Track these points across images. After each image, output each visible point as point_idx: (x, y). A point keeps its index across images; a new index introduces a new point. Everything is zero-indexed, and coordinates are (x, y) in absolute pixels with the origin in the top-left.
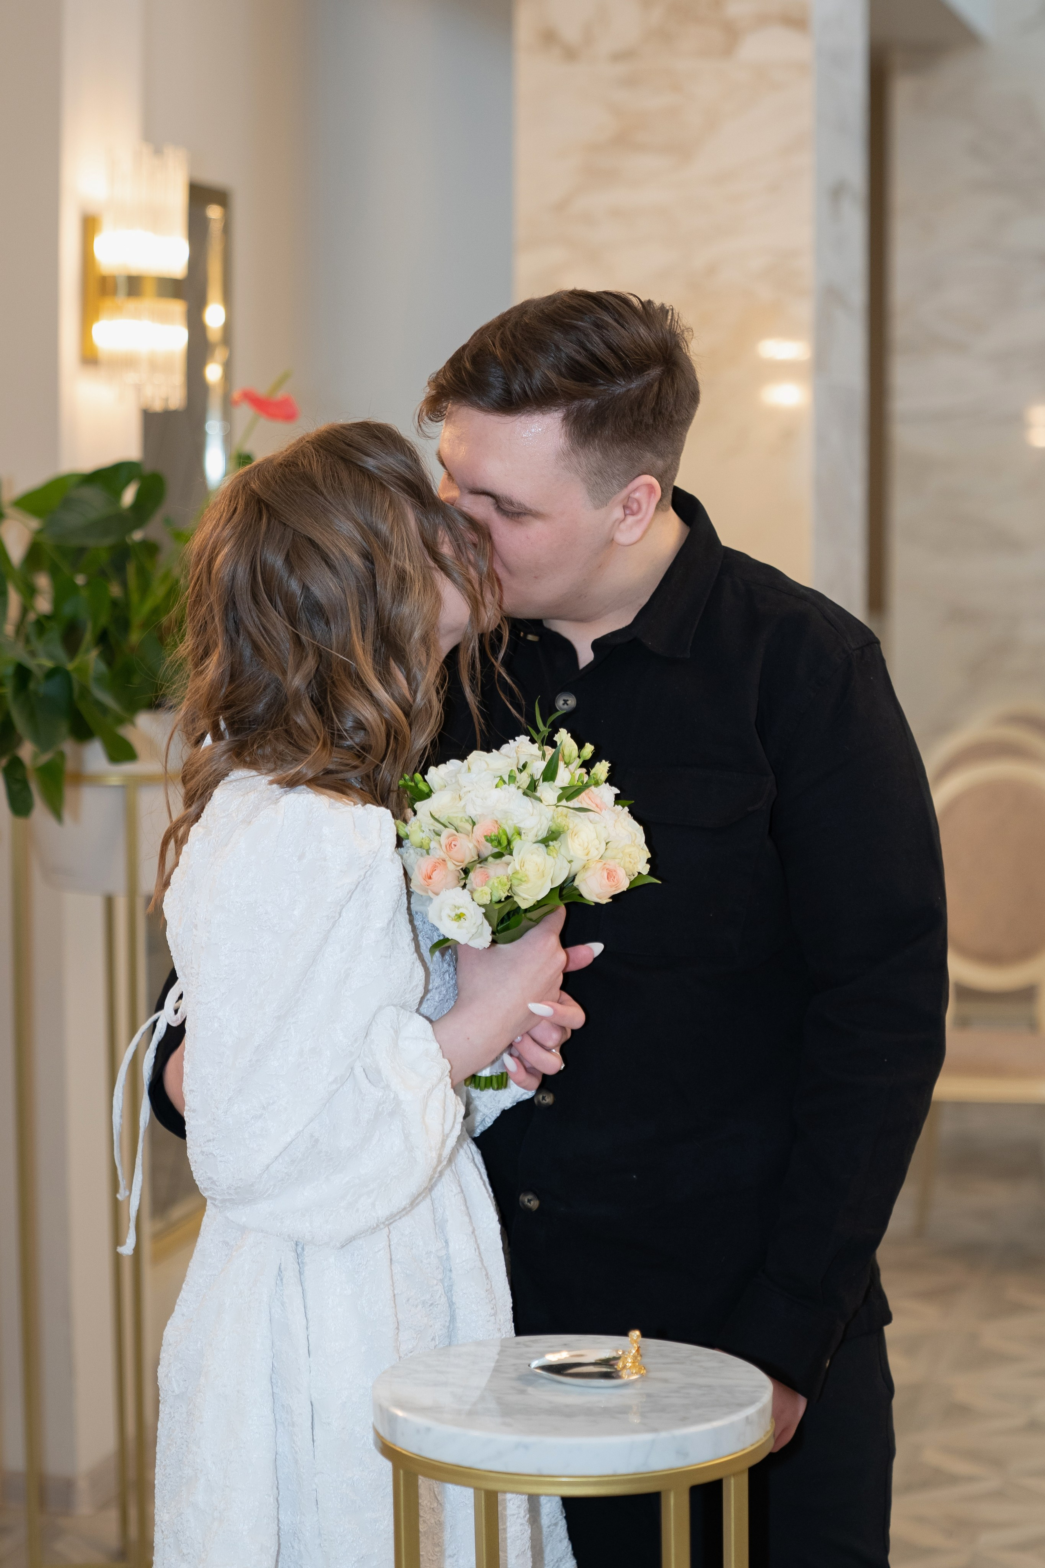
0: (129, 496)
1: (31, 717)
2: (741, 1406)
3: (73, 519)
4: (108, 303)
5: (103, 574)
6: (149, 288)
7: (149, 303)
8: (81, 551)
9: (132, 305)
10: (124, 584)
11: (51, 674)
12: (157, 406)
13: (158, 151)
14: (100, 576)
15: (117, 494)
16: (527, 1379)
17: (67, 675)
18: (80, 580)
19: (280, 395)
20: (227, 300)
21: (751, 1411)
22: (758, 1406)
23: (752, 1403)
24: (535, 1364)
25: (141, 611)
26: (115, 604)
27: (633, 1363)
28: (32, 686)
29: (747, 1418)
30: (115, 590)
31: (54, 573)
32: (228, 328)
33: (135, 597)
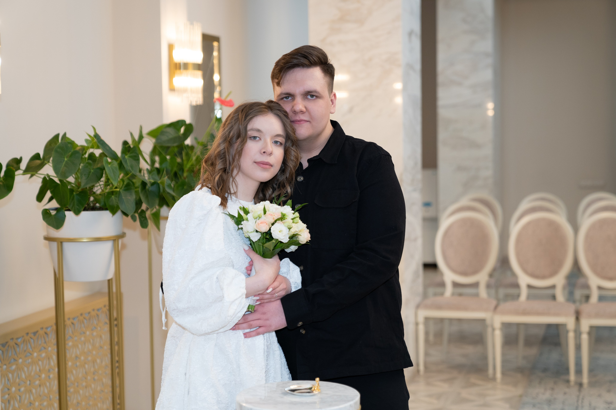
0: (182, 130)
1: (147, 197)
2: (349, 401)
3: (164, 138)
4: (178, 71)
5: (175, 155)
6: (190, 67)
7: (191, 71)
8: (168, 148)
9: (184, 72)
10: (182, 159)
11: (153, 184)
12: (194, 104)
13: (192, 24)
14: (174, 156)
15: (179, 130)
16: (285, 393)
17: (158, 184)
18: (168, 157)
19: (228, 99)
20: (220, 73)
21: (352, 403)
22: (354, 401)
23: (352, 400)
24: (287, 389)
25: (187, 166)
26: (179, 164)
27: (317, 388)
28: (147, 187)
29: (350, 405)
30: (179, 160)
31: (160, 155)
32: (220, 81)
33: (185, 162)
